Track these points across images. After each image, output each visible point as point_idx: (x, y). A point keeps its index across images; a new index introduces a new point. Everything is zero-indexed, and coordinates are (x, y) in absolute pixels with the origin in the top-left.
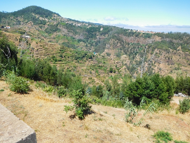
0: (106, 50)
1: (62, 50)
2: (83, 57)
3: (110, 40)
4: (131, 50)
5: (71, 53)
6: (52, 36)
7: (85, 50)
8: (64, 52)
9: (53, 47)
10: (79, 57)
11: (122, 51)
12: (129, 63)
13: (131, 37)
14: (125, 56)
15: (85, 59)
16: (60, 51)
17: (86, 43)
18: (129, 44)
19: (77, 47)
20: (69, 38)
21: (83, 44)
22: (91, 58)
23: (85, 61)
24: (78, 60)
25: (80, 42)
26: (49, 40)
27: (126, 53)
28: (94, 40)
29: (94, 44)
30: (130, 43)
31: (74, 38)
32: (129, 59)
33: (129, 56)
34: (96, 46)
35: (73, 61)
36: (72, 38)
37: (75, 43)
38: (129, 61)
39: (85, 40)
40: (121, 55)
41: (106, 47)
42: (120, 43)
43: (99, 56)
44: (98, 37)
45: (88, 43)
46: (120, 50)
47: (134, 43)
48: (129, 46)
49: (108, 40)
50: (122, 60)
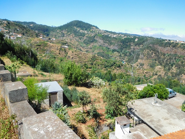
0: (139, 60)
1: (94, 59)
2: (112, 65)
3: (145, 50)
4: (167, 61)
5: (101, 62)
6: (89, 46)
7: (119, 59)
8: (95, 61)
9: (86, 56)
10: (108, 66)
11: (157, 62)
12: (164, 74)
13: (167, 48)
14: (160, 67)
15: (113, 68)
16: (92, 59)
17: (120, 53)
18: (164, 55)
19: (111, 57)
20: (105, 48)
21: (117, 54)
22: (119, 67)
23: (113, 70)
24: (107, 68)
25: (114, 52)
26: (86, 50)
27: (161, 64)
28: (128, 50)
29: (128, 54)
30: (166, 54)
31: (109, 49)
32: (165, 70)
33: (165, 67)
34: (130, 56)
35: (102, 69)
36: (107, 48)
37: (110, 53)
38: (164, 72)
39: (119, 50)
40: (155, 66)
41: (140, 57)
42: (155, 54)
43: (127, 65)
44: (132, 47)
45: (121, 53)
46: (154, 61)
47: (170, 54)
48: (165, 56)
49: (142, 50)
50: (156, 71)
